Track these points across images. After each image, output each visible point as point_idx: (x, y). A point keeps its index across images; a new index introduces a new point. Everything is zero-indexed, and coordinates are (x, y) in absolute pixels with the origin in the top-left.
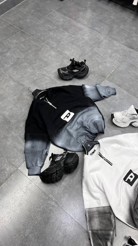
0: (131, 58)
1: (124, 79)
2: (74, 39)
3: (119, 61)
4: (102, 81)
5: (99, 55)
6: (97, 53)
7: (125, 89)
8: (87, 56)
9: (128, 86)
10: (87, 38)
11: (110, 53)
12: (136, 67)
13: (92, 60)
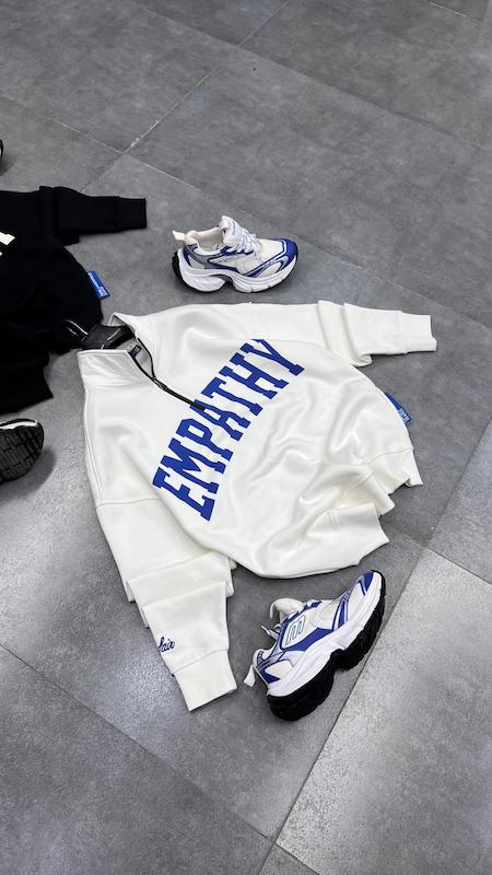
0: (226, 74)
1: (193, 149)
2: (19, 25)
3: (179, 88)
4: (111, 162)
5: (109, 72)
6: (101, 67)
7: (193, 182)
8: (61, 78)
9: (205, 169)
10: (67, 17)
11: (150, 63)
12: (240, 105)
13: (80, 92)
